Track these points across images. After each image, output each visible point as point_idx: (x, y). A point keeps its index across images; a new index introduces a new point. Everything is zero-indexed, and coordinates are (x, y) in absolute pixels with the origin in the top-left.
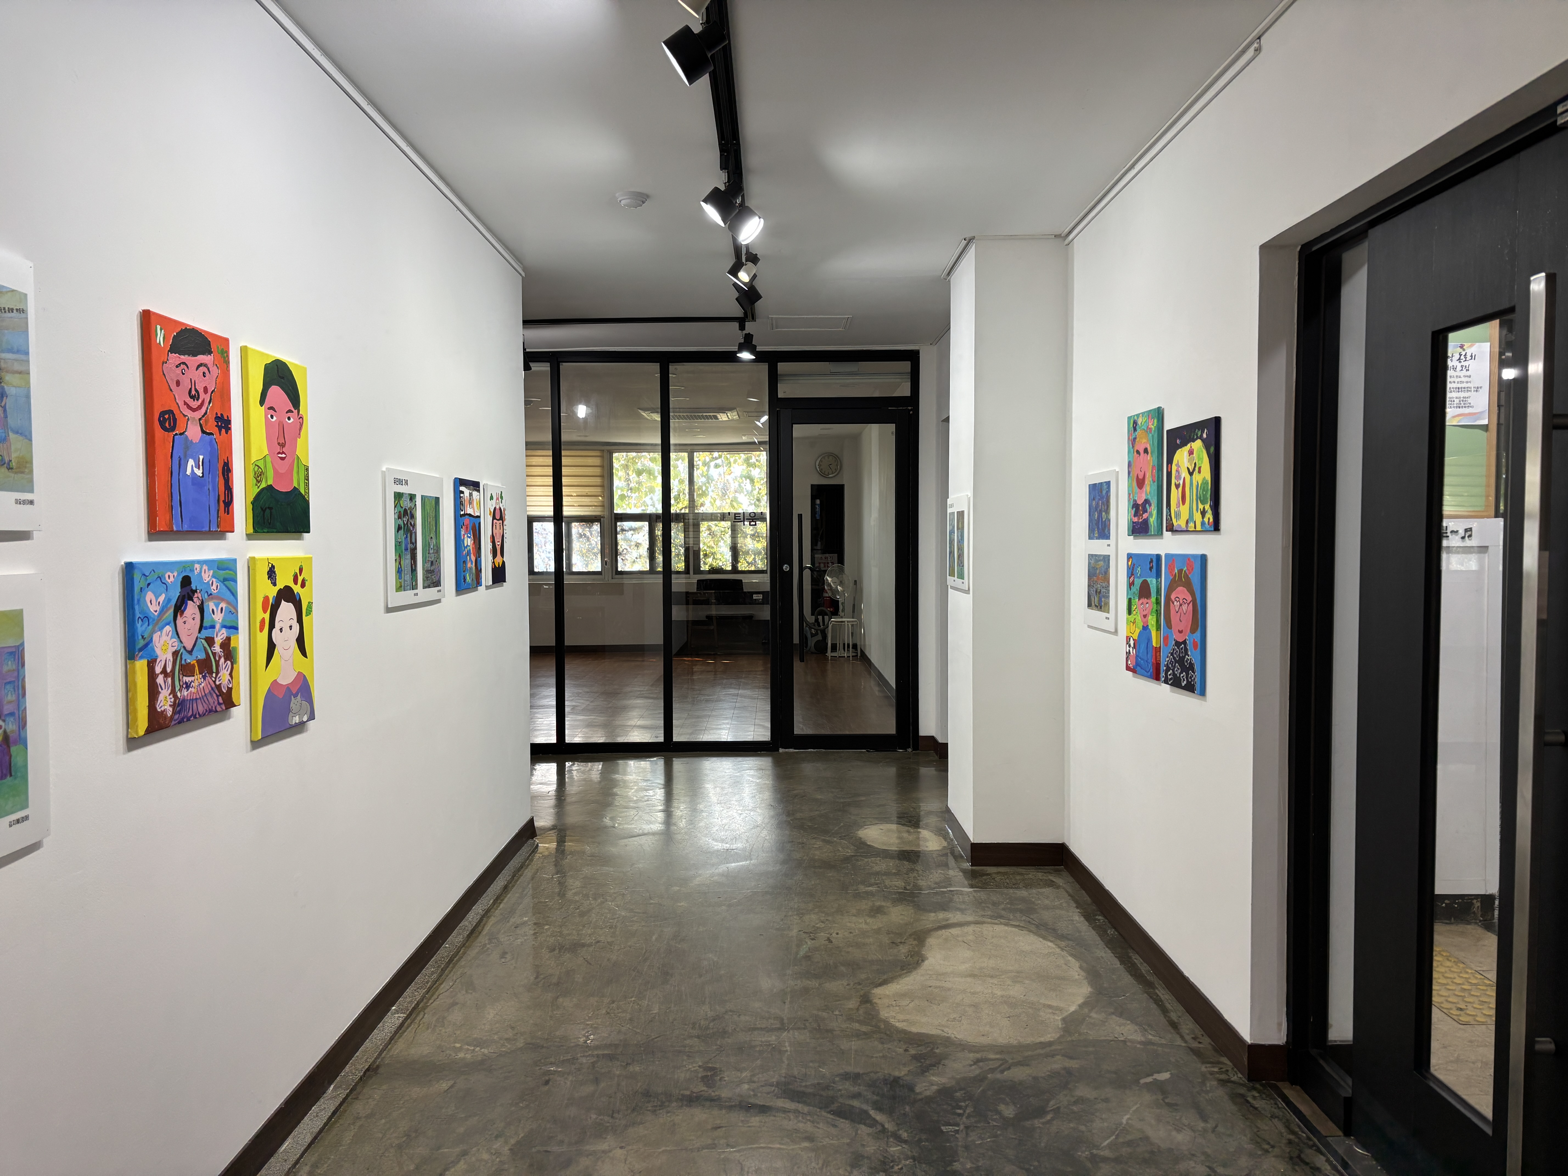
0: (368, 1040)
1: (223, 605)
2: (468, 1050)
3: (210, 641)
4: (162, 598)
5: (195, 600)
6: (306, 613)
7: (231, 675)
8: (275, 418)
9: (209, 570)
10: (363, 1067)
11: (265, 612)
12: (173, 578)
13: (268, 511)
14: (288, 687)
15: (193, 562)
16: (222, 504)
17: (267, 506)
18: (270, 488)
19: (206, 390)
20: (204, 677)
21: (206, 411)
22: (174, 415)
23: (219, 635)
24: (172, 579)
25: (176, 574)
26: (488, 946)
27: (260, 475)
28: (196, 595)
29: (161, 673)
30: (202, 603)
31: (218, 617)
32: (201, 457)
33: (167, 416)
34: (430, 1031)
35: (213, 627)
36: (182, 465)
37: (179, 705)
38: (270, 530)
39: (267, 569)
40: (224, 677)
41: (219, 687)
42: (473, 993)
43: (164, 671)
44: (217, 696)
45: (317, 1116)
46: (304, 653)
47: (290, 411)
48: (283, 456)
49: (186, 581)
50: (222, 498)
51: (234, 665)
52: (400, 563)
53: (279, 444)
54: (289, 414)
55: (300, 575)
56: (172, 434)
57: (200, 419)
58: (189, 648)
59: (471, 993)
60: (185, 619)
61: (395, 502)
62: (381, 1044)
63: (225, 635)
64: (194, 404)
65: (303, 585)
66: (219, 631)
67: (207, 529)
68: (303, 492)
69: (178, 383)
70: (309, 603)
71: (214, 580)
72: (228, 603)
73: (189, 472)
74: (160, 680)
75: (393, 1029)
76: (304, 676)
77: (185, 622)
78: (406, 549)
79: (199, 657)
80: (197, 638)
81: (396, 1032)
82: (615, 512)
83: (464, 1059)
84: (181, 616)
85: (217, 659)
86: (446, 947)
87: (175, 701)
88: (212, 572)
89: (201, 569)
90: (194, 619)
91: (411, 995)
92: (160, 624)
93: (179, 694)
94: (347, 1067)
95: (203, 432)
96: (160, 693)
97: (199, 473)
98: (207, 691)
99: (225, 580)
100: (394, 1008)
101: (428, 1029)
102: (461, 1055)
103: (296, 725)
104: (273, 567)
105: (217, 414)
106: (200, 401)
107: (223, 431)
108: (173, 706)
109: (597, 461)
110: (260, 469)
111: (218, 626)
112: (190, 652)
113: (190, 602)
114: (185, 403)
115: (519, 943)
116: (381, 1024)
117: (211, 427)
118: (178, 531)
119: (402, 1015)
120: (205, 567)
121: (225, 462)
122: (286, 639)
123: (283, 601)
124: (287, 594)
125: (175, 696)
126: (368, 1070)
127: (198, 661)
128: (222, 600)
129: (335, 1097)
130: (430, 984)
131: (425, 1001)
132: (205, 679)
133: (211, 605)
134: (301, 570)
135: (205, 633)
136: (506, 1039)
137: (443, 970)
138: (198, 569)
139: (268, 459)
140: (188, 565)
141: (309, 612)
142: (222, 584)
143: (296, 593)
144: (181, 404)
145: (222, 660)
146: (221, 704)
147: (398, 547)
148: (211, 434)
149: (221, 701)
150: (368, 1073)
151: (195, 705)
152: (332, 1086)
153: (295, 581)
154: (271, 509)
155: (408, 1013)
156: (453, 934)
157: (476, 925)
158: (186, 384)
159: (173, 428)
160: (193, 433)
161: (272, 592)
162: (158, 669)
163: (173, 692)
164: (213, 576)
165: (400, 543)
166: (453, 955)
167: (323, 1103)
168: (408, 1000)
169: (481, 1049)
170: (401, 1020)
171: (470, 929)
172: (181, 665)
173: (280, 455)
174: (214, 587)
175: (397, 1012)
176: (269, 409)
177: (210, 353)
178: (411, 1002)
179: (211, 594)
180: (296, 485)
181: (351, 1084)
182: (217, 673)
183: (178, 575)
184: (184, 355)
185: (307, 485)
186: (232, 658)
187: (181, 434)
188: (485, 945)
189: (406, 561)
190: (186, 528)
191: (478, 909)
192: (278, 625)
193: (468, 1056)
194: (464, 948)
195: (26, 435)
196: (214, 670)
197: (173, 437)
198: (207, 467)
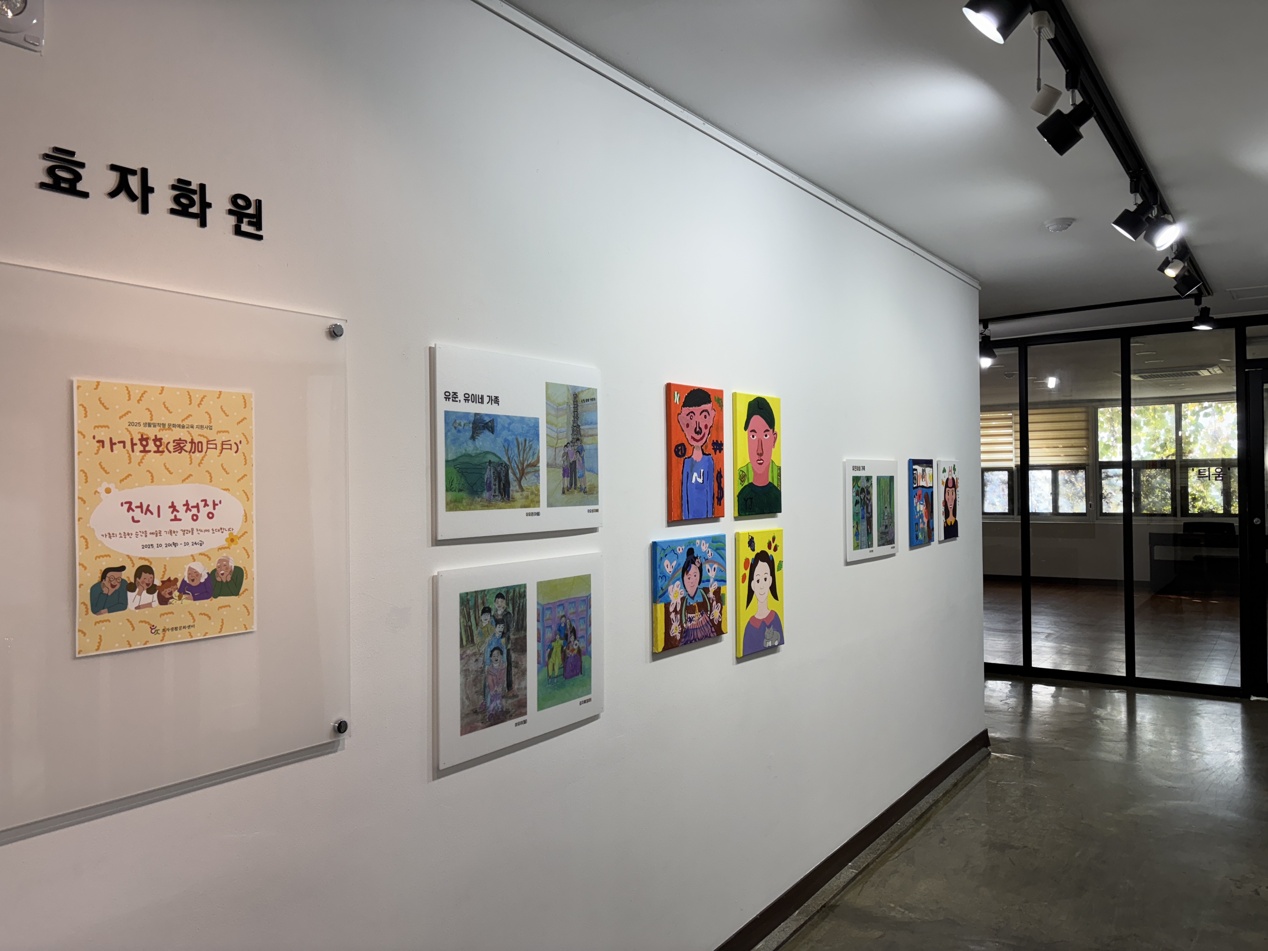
0: (827, 884)
1: (716, 566)
2: (899, 911)
3: (706, 590)
4: (674, 564)
5: (696, 563)
6: (778, 569)
7: (721, 612)
8: (755, 437)
9: (706, 543)
10: (821, 904)
11: (746, 569)
12: (681, 550)
13: (749, 501)
14: (763, 621)
15: (695, 539)
16: (716, 500)
17: (748, 497)
18: (751, 485)
19: (706, 427)
20: (702, 614)
21: (706, 440)
22: (684, 446)
23: (713, 586)
24: (681, 551)
25: (683, 547)
26: (932, 831)
27: (744, 477)
28: (697, 560)
29: (673, 611)
30: (701, 565)
31: (712, 574)
32: (702, 471)
33: (680, 448)
34: (874, 888)
35: (709, 581)
36: (689, 477)
37: (685, 632)
38: (750, 513)
39: (747, 540)
40: (716, 613)
41: (712, 621)
42: (913, 867)
43: (675, 610)
44: (711, 627)
45: (783, 930)
46: (776, 597)
47: (767, 431)
48: (761, 462)
49: (690, 552)
50: (716, 495)
51: (723, 606)
52: (857, 529)
53: (758, 454)
54: (766, 433)
55: (773, 542)
56: (682, 459)
57: (702, 446)
58: (692, 595)
59: (911, 867)
60: (689, 576)
61: (853, 483)
62: (836, 890)
63: (717, 586)
64: (698, 437)
65: (775, 549)
66: (713, 583)
67: (705, 516)
68: (776, 484)
69: (688, 426)
70: (780, 562)
71: (709, 550)
72: (719, 564)
73: (693, 481)
74: (673, 616)
75: (847, 879)
76: (776, 613)
77: (689, 578)
78: (863, 518)
79: (699, 601)
80: (697, 588)
81: (849, 883)
82: (1100, 460)
83: (895, 916)
84: (687, 574)
85: (711, 602)
86: (898, 825)
87: (682, 629)
88: (708, 545)
89: (700, 543)
90: (695, 576)
91: (864, 857)
92: (673, 580)
93: (685, 625)
94: (810, 900)
95: (704, 454)
96: (672, 624)
97: (700, 481)
98: (704, 623)
99: (717, 549)
100: (850, 864)
101: (872, 886)
102: (893, 914)
103: (769, 647)
104: (752, 538)
105: (713, 441)
106: (702, 434)
107: (718, 451)
108: (681, 633)
109: (1082, 416)
110: (744, 473)
111: (712, 580)
112: (693, 598)
113: (693, 566)
114: (692, 438)
115: (958, 834)
116: (839, 874)
117: (710, 449)
118: (685, 520)
119: (855, 871)
120: (703, 542)
121: (718, 472)
122: (761, 587)
123: (759, 561)
124: (763, 556)
125: (682, 627)
126: (824, 906)
127: (698, 604)
128: (715, 562)
129: (797, 920)
130: (879, 851)
131: (875, 863)
132: (702, 615)
133: (707, 566)
134: (774, 539)
135: (703, 585)
136: (931, 910)
137: (892, 843)
138: (699, 543)
139: (750, 466)
140: (692, 541)
141: (780, 567)
142: (715, 552)
143: (769, 555)
144: (689, 438)
145: (715, 603)
146: (714, 632)
147: (855, 517)
148: (710, 454)
149: (713, 630)
150: (824, 909)
151: (695, 633)
152: (797, 912)
153: (769, 547)
154: (751, 499)
155: (859, 870)
156: (905, 815)
157: (924, 812)
158: (693, 425)
159: (684, 455)
160: (697, 456)
161: (752, 555)
162: (671, 609)
163: (681, 624)
164: (709, 547)
165: (857, 513)
166: (902, 832)
167: (790, 922)
168: (862, 860)
169: (909, 913)
170: (854, 874)
171: (920, 813)
172: (686, 606)
173: (759, 462)
174: (710, 554)
175: (852, 867)
176: (751, 431)
177: (710, 402)
178: (863, 862)
179: (707, 559)
180: (770, 480)
181: (810, 914)
182: (711, 611)
183: (685, 548)
184: (692, 407)
185: (779, 480)
186: (722, 601)
187: (689, 458)
188: (929, 829)
189: (863, 526)
190: (691, 517)
191: (929, 799)
192: (756, 578)
193: (899, 916)
194: (912, 828)
195: (594, 471)
196: (709, 609)
197: (684, 461)
198: (706, 476)
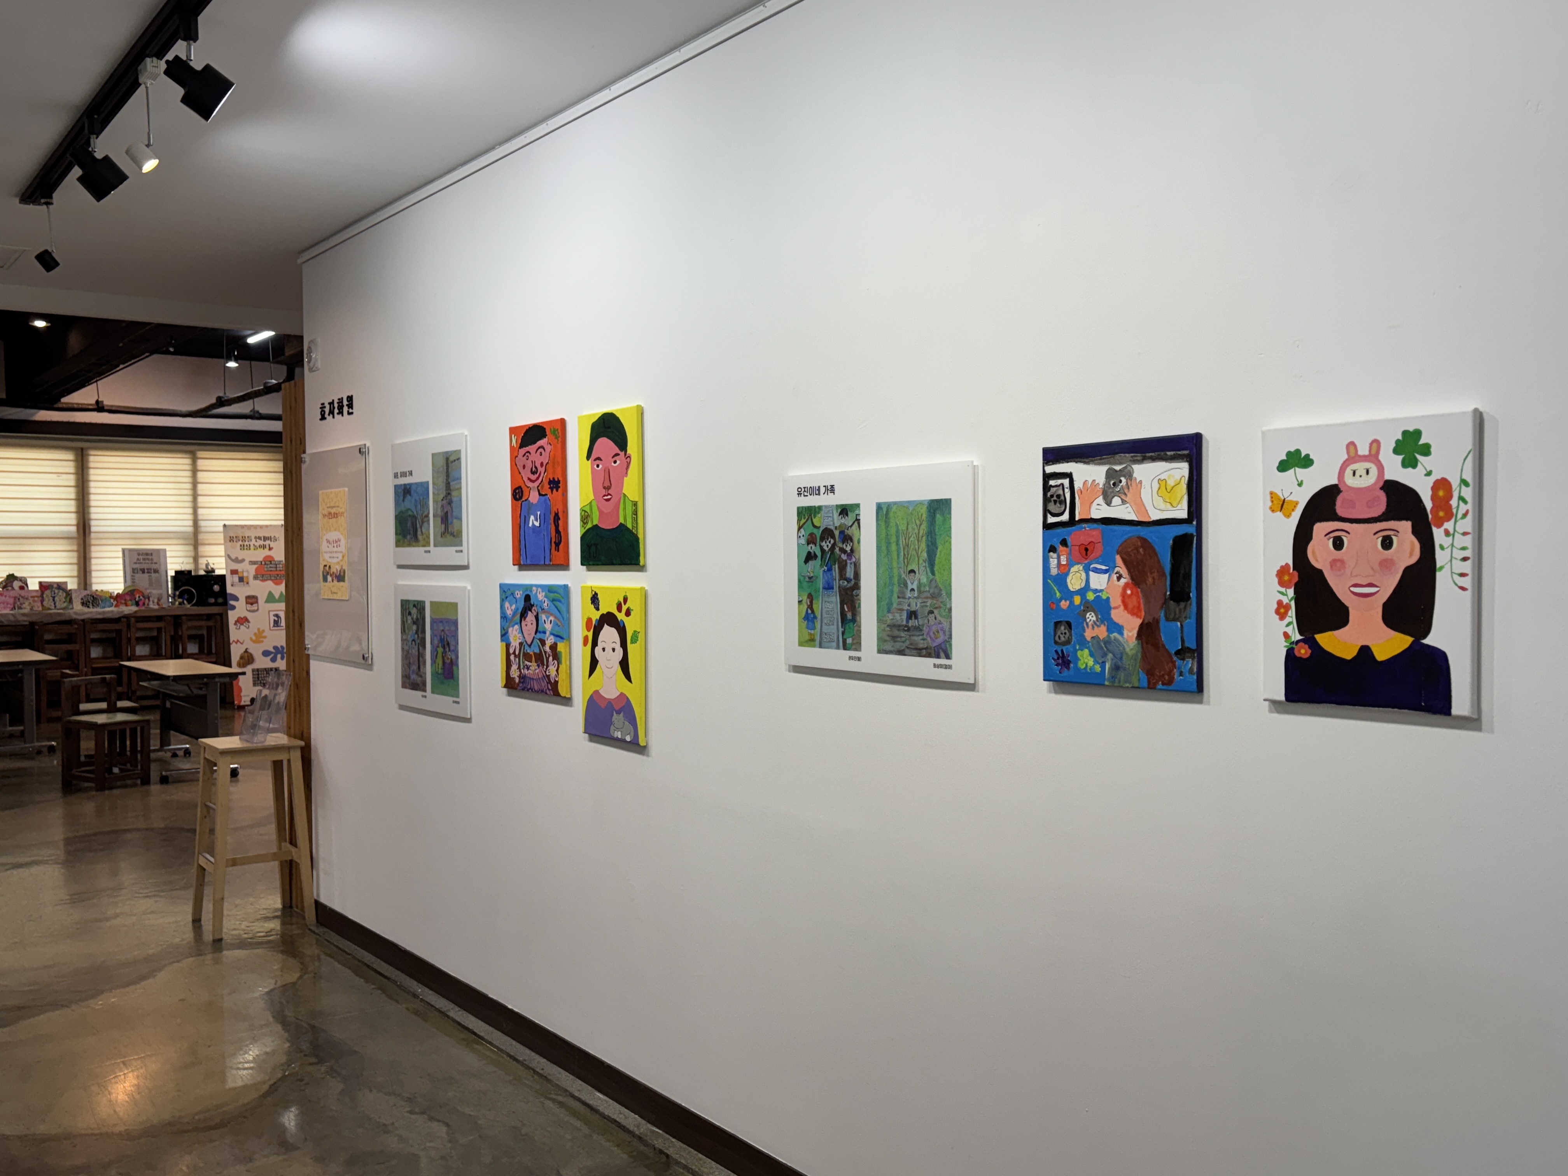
1: (552, 618)
3: (543, 642)
4: (514, 607)
5: (533, 611)
6: (631, 640)
7: (557, 671)
8: (601, 466)
11: (588, 630)
12: (519, 594)
13: (593, 548)
14: (610, 702)
17: (593, 542)
18: (595, 527)
19: (542, 464)
20: (538, 666)
21: (542, 480)
23: (549, 639)
24: (519, 596)
25: (521, 593)
28: (533, 608)
29: (513, 653)
30: (538, 614)
32: (539, 513)
35: (544, 633)
36: (526, 521)
37: (522, 677)
38: (595, 563)
39: (590, 596)
40: (552, 670)
41: (548, 677)
43: (514, 653)
44: (547, 683)
46: (628, 677)
47: (617, 455)
48: (609, 497)
49: (527, 598)
50: (553, 540)
51: (560, 665)
52: (810, 607)
53: (604, 488)
54: (615, 458)
55: (625, 604)
56: (520, 502)
57: (538, 487)
58: (529, 643)
60: (526, 623)
61: (799, 521)
63: (553, 641)
64: (533, 477)
65: (628, 613)
66: (549, 636)
67: (543, 563)
68: (629, 526)
69: (524, 467)
73: (531, 524)
74: (512, 657)
76: (628, 699)
77: (526, 625)
78: (829, 587)
79: (535, 651)
80: (534, 637)
84: (524, 620)
85: (547, 656)
87: (520, 675)
88: (544, 594)
90: (532, 624)
92: (512, 624)
93: (522, 671)
95: (540, 495)
96: (511, 666)
97: (537, 524)
98: (540, 676)
99: (553, 600)
104: (596, 594)
106: (538, 474)
108: (519, 677)
111: (548, 633)
112: (530, 646)
113: (529, 612)
114: (529, 479)
118: (524, 565)
120: (539, 590)
122: (609, 659)
123: (605, 625)
124: (609, 619)
125: (520, 671)
127: (535, 654)
128: (552, 615)
132: (539, 667)
133: (543, 617)
134: (625, 600)
135: (539, 636)
139: (594, 504)
142: (552, 604)
143: (619, 620)
144: (525, 479)
145: (551, 658)
146: (552, 690)
147: (805, 584)
148: (546, 495)
149: (550, 687)
151: (532, 682)
154: (596, 545)
158: (529, 465)
160: (534, 497)
162: (511, 651)
163: (519, 668)
164: (546, 596)
165: (810, 578)
172: (524, 652)
173: (606, 498)
174: (546, 604)
176: (595, 460)
177: (544, 436)
179: (544, 609)
180: (622, 521)
182: (547, 666)
184: (528, 446)
185: (635, 520)
187: (526, 500)
189: (829, 606)
190: (529, 562)
195: (460, 519)
196: (545, 664)
197: (521, 504)
198: (543, 519)
